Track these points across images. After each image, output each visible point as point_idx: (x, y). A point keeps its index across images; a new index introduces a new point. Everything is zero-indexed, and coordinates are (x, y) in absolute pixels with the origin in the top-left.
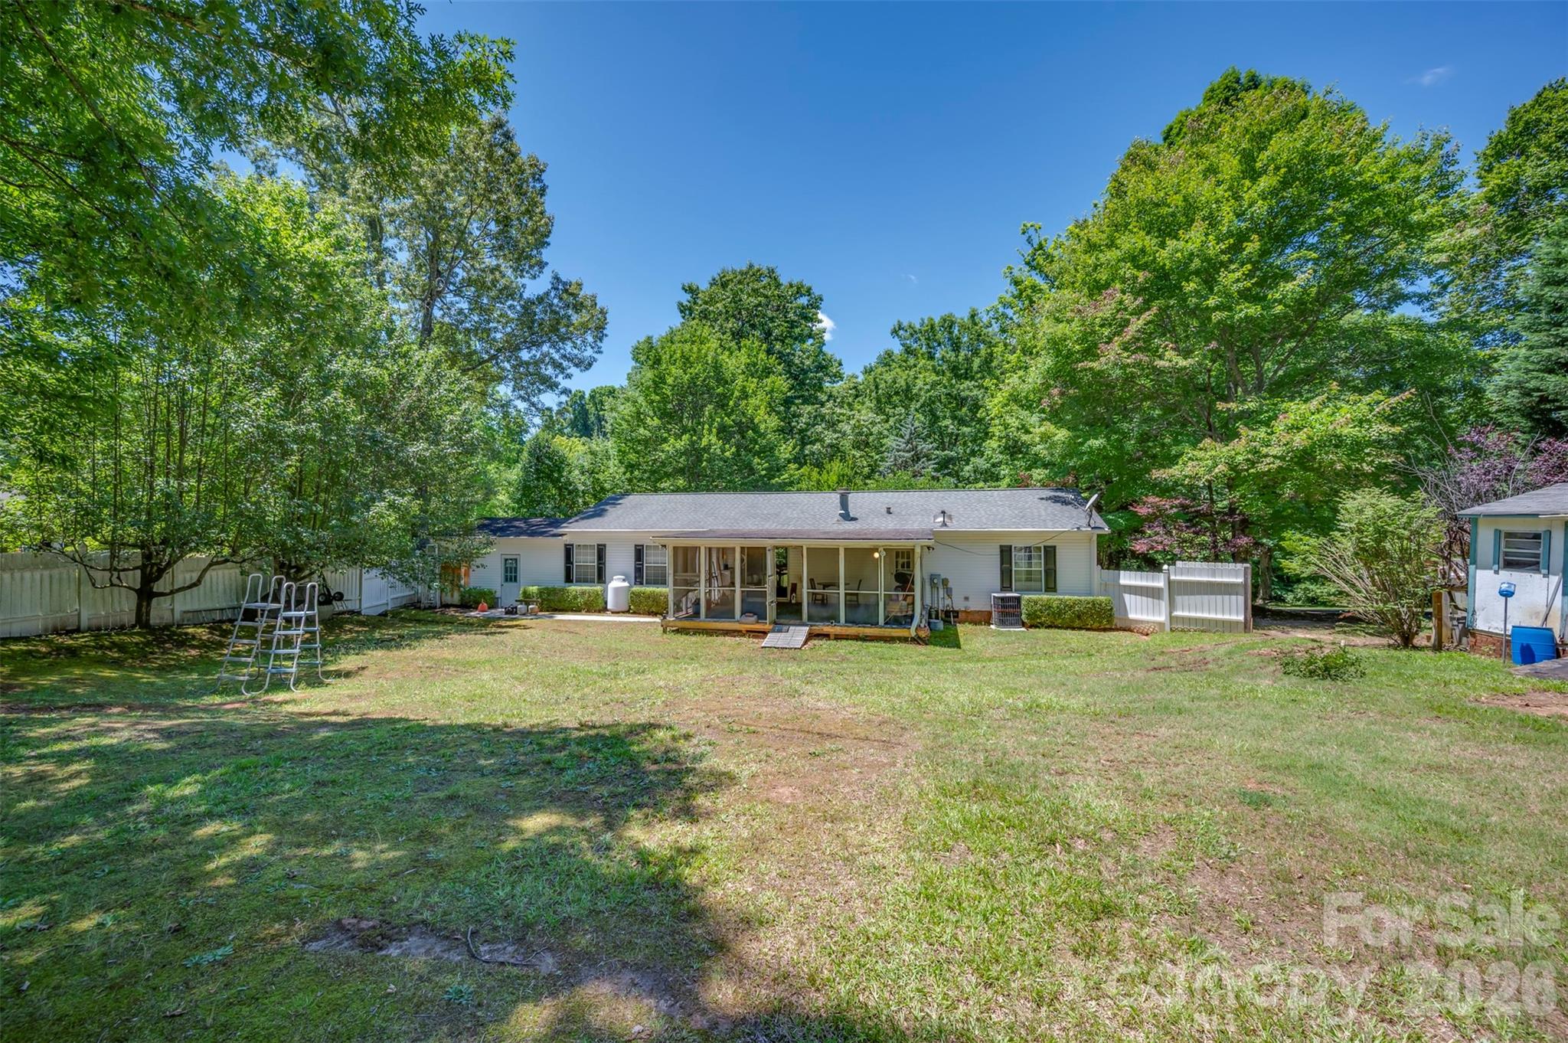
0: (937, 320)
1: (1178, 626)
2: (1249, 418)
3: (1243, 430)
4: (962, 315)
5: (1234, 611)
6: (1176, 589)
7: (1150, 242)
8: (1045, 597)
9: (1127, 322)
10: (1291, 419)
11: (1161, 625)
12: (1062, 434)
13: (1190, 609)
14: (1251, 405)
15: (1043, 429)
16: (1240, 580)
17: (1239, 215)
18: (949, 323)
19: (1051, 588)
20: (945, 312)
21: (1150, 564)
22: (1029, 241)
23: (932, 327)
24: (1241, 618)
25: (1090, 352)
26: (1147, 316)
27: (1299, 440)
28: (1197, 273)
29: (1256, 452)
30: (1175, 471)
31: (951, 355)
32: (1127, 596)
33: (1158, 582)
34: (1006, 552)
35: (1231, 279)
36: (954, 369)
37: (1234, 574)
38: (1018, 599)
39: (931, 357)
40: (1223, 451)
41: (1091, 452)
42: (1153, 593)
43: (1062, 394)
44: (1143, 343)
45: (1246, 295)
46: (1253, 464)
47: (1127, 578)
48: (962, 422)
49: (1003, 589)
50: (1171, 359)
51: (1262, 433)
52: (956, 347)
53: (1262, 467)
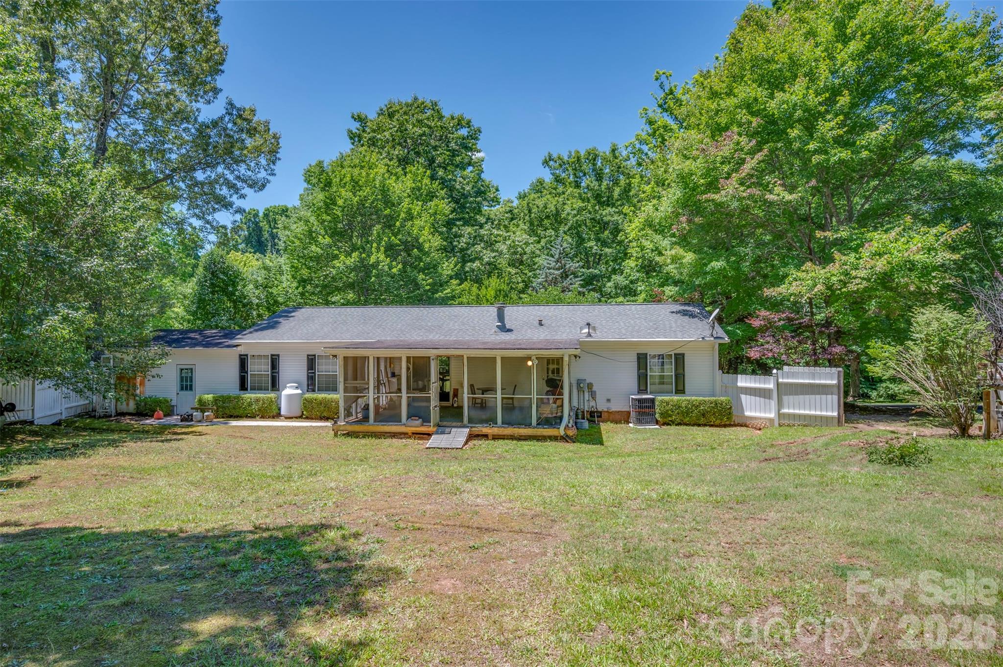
0: (583, 153)
1: (786, 421)
2: (842, 244)
3: (837, 255)
4: (604, 149)
5: (829, 407)
6: (783, 390)
7: (761, 93)
8: (676, 398)
9: (743, 161)
10: (875, 246)
11: (771, 420)
12: (689, 257)
13: (795, 407)
14: (844, 233)
15: (673, 252)
16: (835, 382)
17: (833, 73)
18: (593, 157)
19: (680, 391)
20: (590, 146)
21: (762, 368)
22: (662, 86)
23: (579, 159)
24: (835, 414)
25: (713, 186)
26: (759, 156)
27: (881, 265)
28: (799, 121)
29: (846, 274)
30: (782, 289)
31: (595, 184)
32: (743, 397)
33: (769, 384)
34: (642, 359)
35: (828, 127)
36: (598, 196)
37: (830, 377)
38: (653, 401)
39: (577, 185)
40: (821, 272)
41: (713, 271)
42: (764, 394)
43: (689, 221)
44: (756, 179)
45: (839, 142)
46: (845, 284)
47: (744, 381)
48: (604, 244)
49: (641, 391)
50: (779, 194)
51: (852, 257)
52: (599, 177)
53: (852, 287)
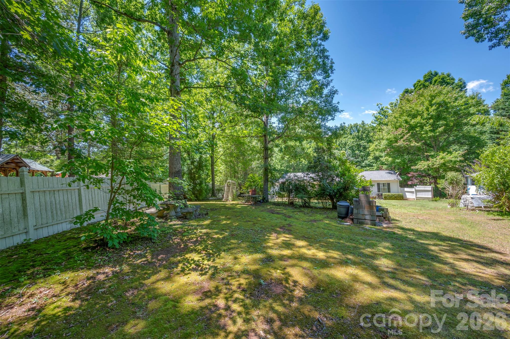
0: (352, 124)
1: (418, 199)
2: (433, 156)
3: (430, 159)
4: (359, 123)
5: (429, 195)
6: (417, 191)
7: (409, 119)
8: (388, 193)
9: (404, 135)
10: (440, 156)
11: (414, 199)
12: (390, 159)
13: (420, 195)
14: (432, 153)
15: (386, 158)
16: (430, 189)
17: (428, 114)
18: (356, 126)
19: (389, 191)
20: (355, 123)
21: (412, 186)
22: (379, 107)
23: (352, 127)
24: (431, 197)
25: (396, 142)
26: (409, 134)
27: (442, 161)
28: (419, 126)
29: (433, 163)
30: (417, 167)
31: (357, 134)
32: (406, 193)
33: (413, 190)
34: (378, 184)
35: (427, 128)
36: (358, 137)
37: (429, 188)
38: (382, 194)
39: (351, 134)
40: (426, 163)
41: (397, 162)
42: (412, 192)
43: (390, 150)
44: (408, 140)
45: (431, 131)
46: (433, 166)
47: (406, 189)
48: (361, 151)
49: (378, 192)
50: (414, 144)
51: (435, 159)
52: (358, 131)
53: (435, 166)
